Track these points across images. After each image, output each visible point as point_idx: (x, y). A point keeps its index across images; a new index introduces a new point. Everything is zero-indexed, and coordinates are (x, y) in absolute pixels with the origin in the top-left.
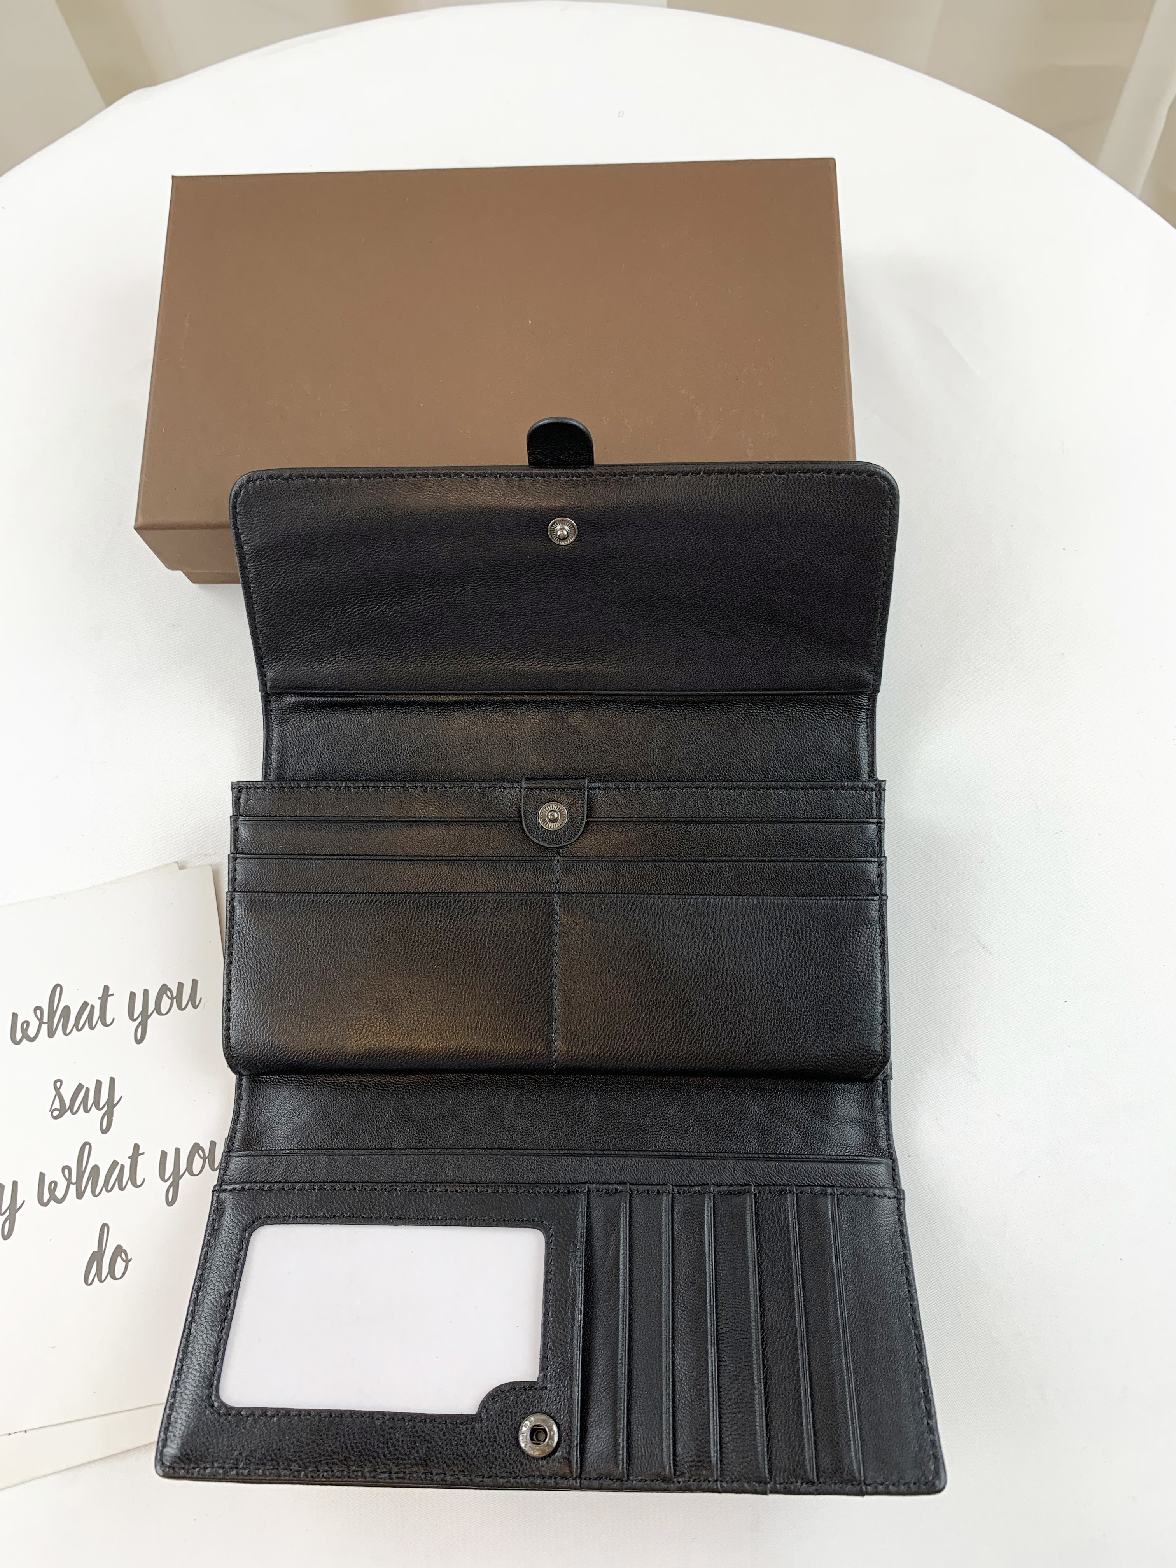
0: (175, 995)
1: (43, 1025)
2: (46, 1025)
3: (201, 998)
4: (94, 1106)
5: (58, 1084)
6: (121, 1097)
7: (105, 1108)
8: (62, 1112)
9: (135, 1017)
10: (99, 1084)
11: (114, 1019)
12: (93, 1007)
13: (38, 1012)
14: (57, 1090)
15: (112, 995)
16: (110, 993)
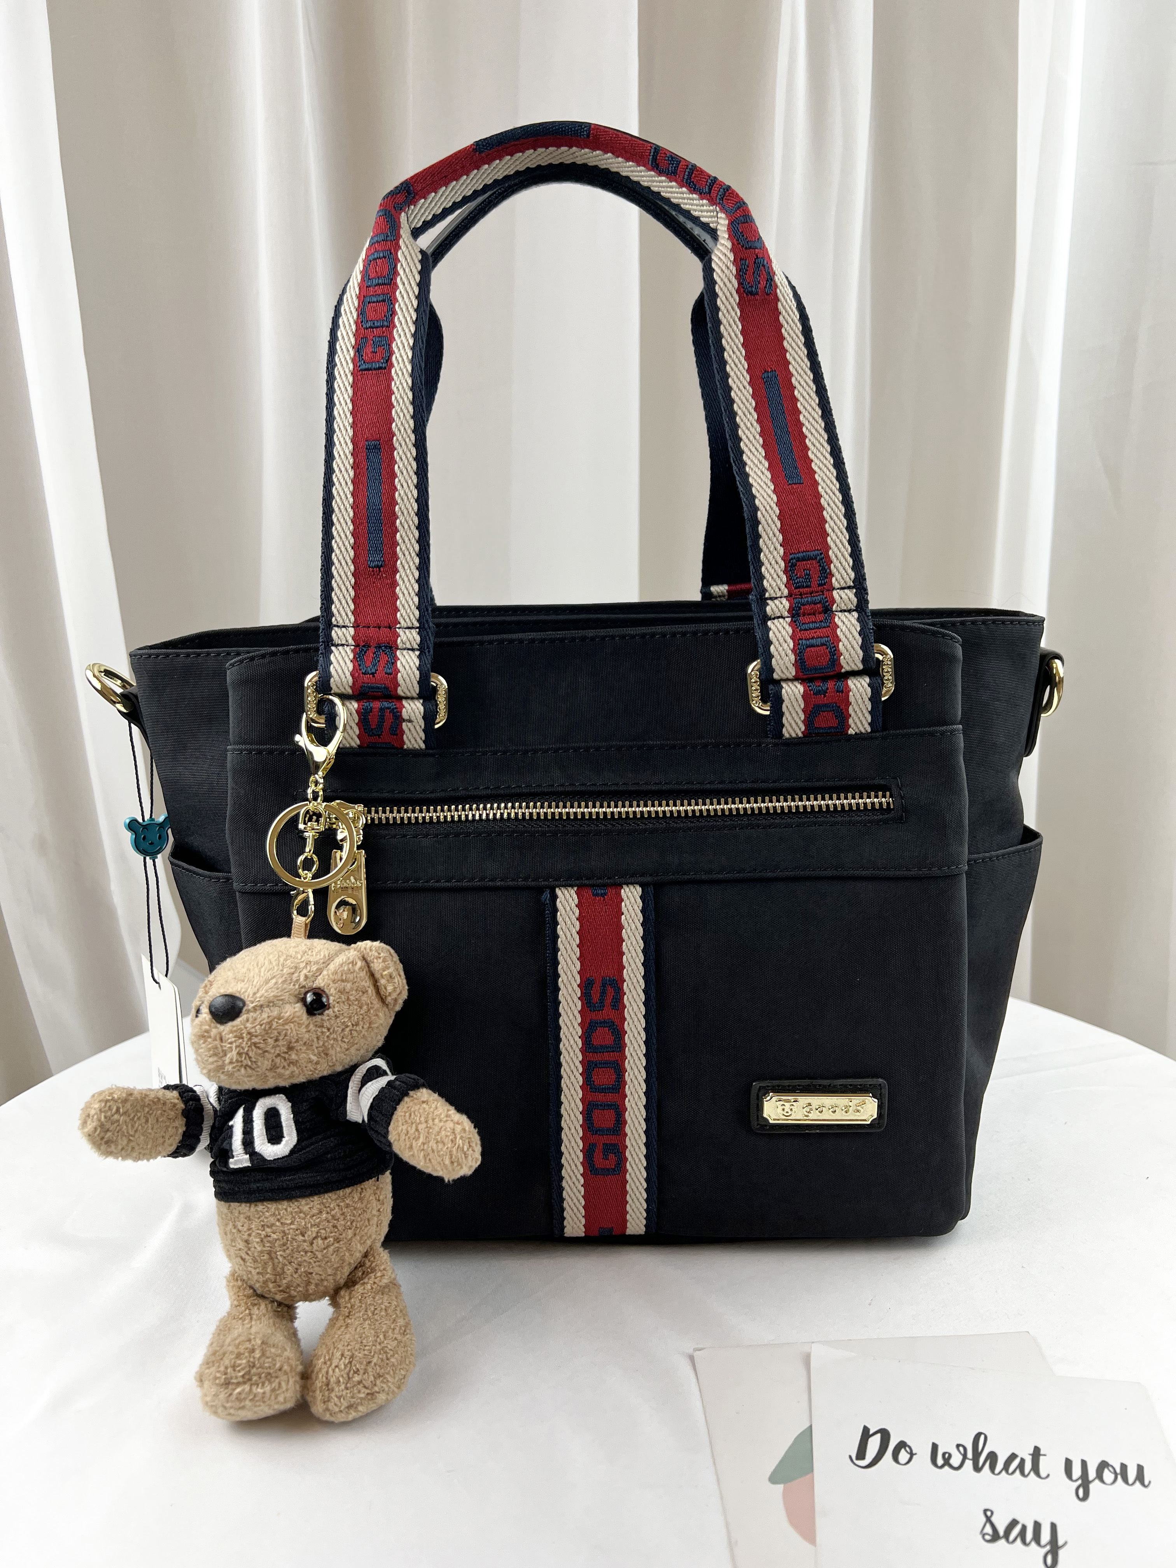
0: (1118, 1471)
1: (967, 1461)
2: (971, 1462)
3: (1150, 1482)
4: (1033, 1544)
5: (989, 1513)
6: (1066, 1543)
7: (1048, 1548)
8: (995, 1537)
9: (1075, 1477)
10: (1037, 1526)
11: (1048, 1476)
12: (1023, 1461)
13: (961, 1449)
14: (989, 1520)
15: (1045, 1455)
16: (1042, 1452)
